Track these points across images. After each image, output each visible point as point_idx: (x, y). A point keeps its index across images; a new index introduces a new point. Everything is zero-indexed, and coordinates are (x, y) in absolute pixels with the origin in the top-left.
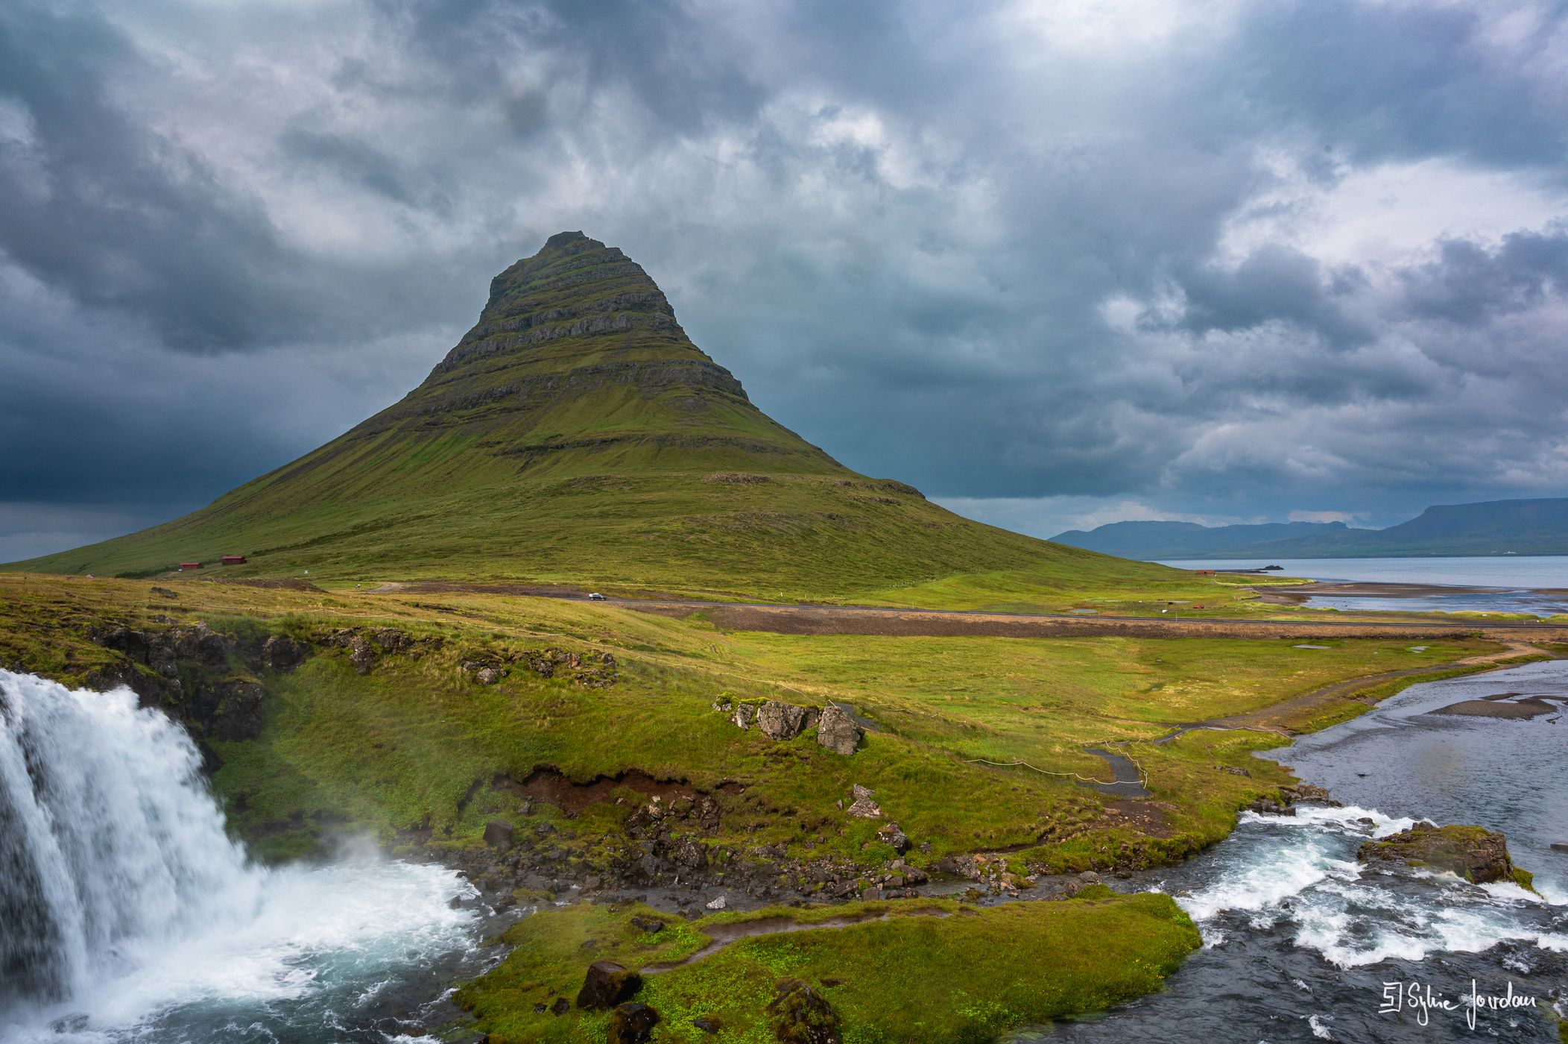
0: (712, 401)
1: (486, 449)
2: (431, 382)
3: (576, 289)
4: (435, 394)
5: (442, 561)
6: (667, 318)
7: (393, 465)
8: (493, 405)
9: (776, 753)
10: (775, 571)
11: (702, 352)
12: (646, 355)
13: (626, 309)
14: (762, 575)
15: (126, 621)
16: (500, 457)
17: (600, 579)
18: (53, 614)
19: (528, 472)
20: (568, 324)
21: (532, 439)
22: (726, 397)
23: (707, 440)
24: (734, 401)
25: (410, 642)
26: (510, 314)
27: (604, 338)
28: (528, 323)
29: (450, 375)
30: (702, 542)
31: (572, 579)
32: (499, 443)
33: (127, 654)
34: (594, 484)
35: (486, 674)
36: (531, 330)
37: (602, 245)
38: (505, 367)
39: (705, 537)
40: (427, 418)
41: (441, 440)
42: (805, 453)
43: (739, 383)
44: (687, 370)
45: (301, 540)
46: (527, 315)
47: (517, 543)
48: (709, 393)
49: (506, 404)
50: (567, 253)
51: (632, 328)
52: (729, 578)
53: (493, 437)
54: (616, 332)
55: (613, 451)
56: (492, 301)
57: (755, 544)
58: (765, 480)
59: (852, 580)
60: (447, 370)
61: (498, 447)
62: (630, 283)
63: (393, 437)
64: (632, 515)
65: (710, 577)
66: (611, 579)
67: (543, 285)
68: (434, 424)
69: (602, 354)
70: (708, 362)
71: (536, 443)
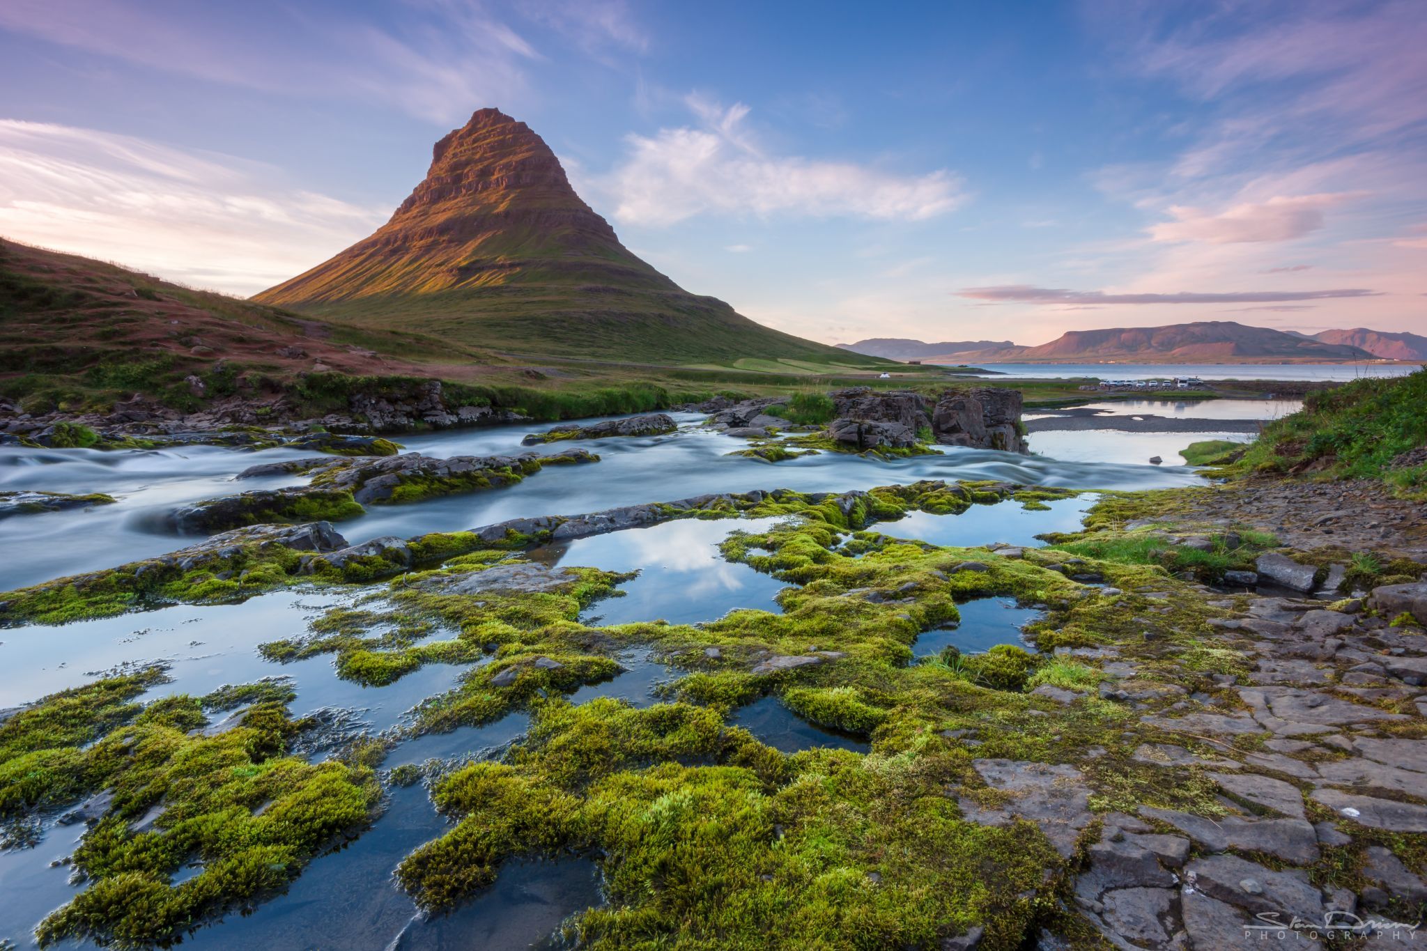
2: (393, 221)
3: (494, 153)
4: (397, 228)
6: (560, 177)
8: (437, 238)
10: (610, 347)
11: (585, 204)
12: (544, 204)
13: (530, 169)
19: (460, 284)
21: (463, 261)
22: (601, 237)
23: (583, 266)
24: (607, 240)
26: (448, 171)
27: (514, 191)
29: (407, 215)
30: (564, 328)
38: (444, 210)
39: (565, 324)
40: (391, 246)
41: (401, 262)
42: (655, 279)
43: (611, 227)
44: (573, 215)
48: (588, 232)
49: (444, 238)
50: (488, 124)
51: (534, 184)
53: (437, 260)
54: (523, 186)
56: (436, 161)
57: (601, 330)
58: (619, 291)
62: (532, 149)
63: (366, 259)
65: (560, 349)
67: (472, 149)
68: (394, 251)
70: (588, 211)
71: (464, 264)
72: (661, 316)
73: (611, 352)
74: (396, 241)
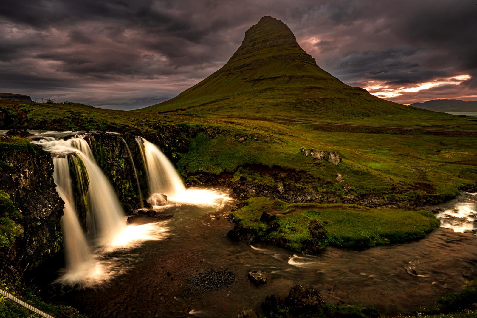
0: (305, 65)
1: (243, 80)
2: (229, 62)
3: (268, 33)
4: (230, 65)
5: (232, 110)
6: (294, 40)
7: (220, 85)
8: (246, 68)
9: (316, 163)
10: (321, 114)
11: (303, 50)
12: (287, 52)
13: (282, 38)
14: (318, 115)
15: (158, 124)
16: (247, 82)
17: (272, 116)
18: (143, 122)
19: (254, 86)
20: (266, 44)
21: (256, 77)
22: (310, 64)
23: (303, 77)
24: (312, 65)
25: (223, 131)
27: (275, 47)
28: (255, 44)
30: (302, 106)
31: (265, 115)
32: (247, 78)
33: (159, 132)
34: (272, 89)
35: (241, 139)
36: (255, 46)
37: (276, 19)
38: (249, 57)
39: (302, 104)
40: (228, 72)
41: (232, 78)
42: (332, 80)
43: (314, 59)
44: (299, 56)
45: (199, 104)
46: (254, 42)
47: (251, 106)
48: (305, 62)
49: (249, 68)
50: (266, 23)
51: (283, 44)
52: (308, 116)
53: (245, 77)
54: (279, 45)
55: (277, 80)
56: (245, 38)
57: (316, 106)
58: (320, 88)
59: (344, 117)
60: (234, 59)
61: (247, 80)
62: (283, 30)
63: (220, 77)
64: (282, 98)
65: (303, 116)
66: (275, 116)
67: (259, 33)
68: (230, 74)
69: (275, 52)
70: (305, 53)
71: (256, 78)
72: (339, 98)
73: (322, 116)
74: (231, 70)
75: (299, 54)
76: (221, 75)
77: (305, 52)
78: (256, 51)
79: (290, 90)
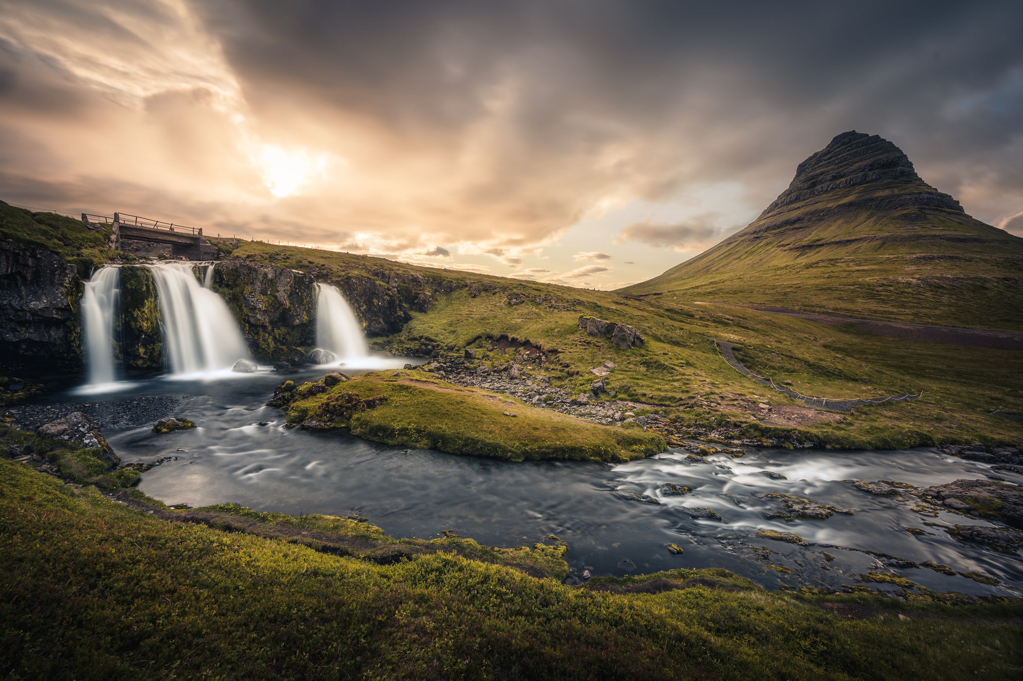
0: (931, 214)
1: (781, 248)
2: (760, 218)
3: (846, 162)
4: (761, 224)
6: (907, 169)
7: (735, 257)
11: (931, 187)
12: (887, 192)
13: (877, 168)
16: (788, 251)
19: (801, 257)
20: (838, 182)
22: (945, 212)
23: (919, 237)
24: (950, 213)
26: (806, 181)
27: (859, 186)
28: (814, 185)
32: (788, 245)
34: (833, 262)
36: (816, 188)
37: (868, 135)
38: (798, 208)
40: (755, 235)
41: (760, 245)
43: (957, 202)
44: (915, 198)
46: (814, 180)
48: (930, 210)
49: (795, 226)
50: (844, 144)
51: (879, 179)
54: (868, 182)
55: (853, 246)
56: (797, 176)
58: (958, 258)
60: (769, 213)
61: (787, 247)
62: (882, 154)
63: (737, 245)
67: (827, 164)
68: (758, 238)
69: (857, 195)
70: (933, 192)
71: (808, 243)
74: (760, 231)
75: (916, 193)
76: (739, 241)
77: (936, 189)
78: (817, 196)
79: (874, 262)
